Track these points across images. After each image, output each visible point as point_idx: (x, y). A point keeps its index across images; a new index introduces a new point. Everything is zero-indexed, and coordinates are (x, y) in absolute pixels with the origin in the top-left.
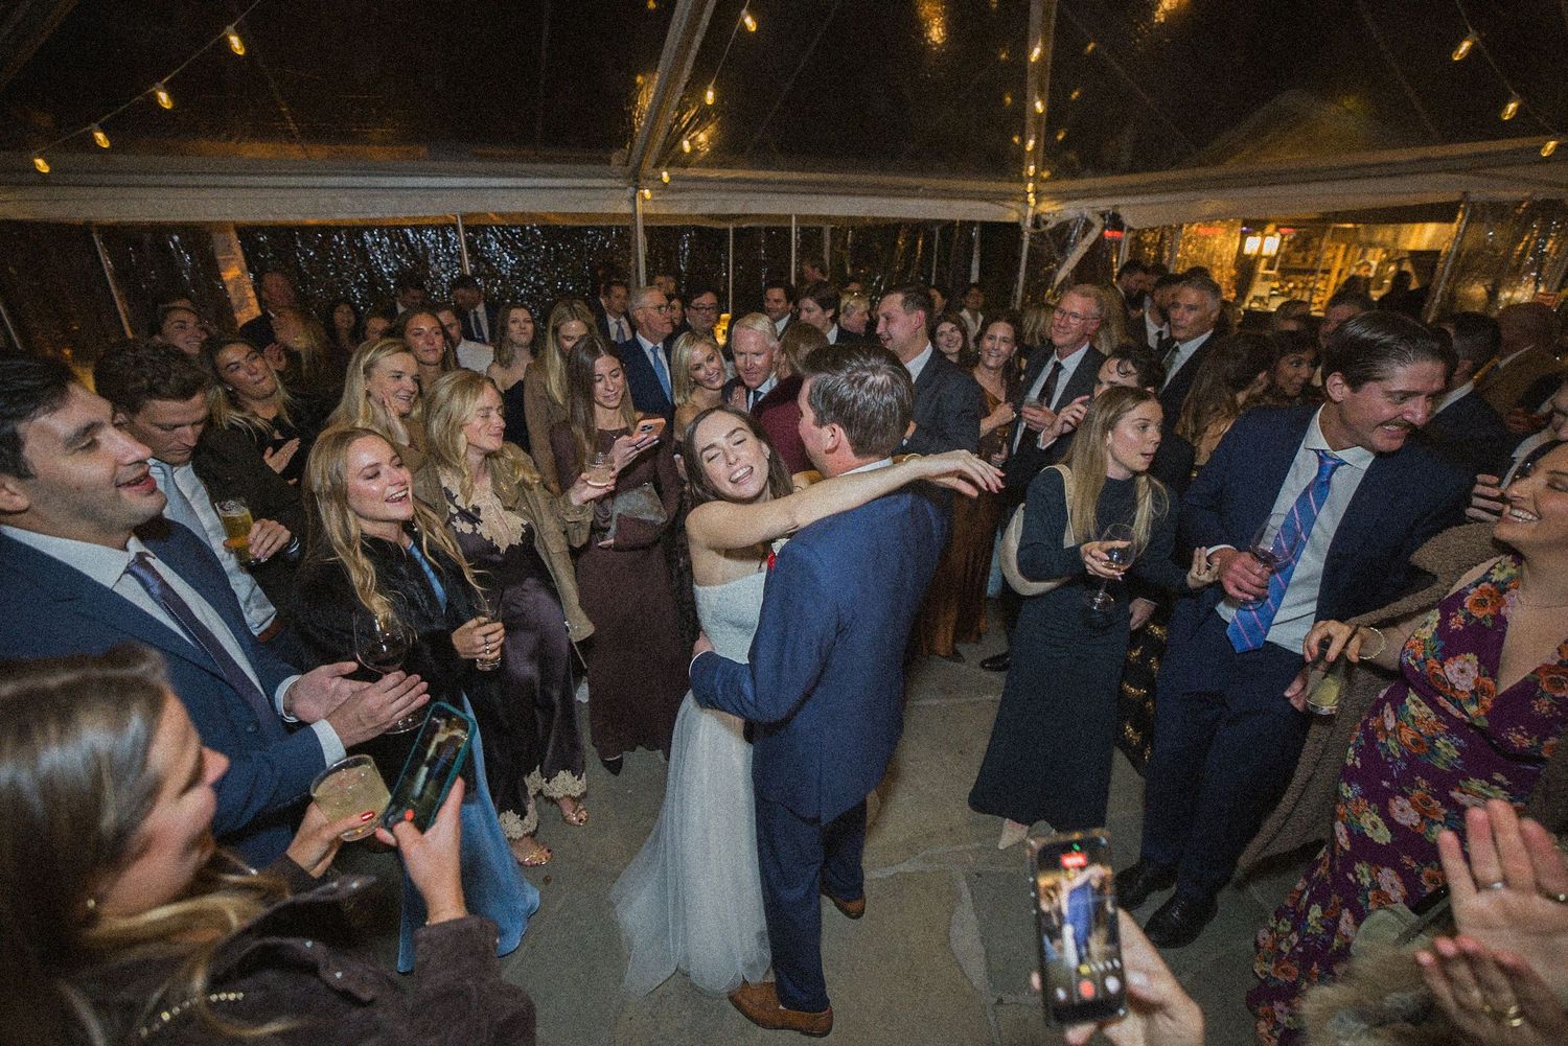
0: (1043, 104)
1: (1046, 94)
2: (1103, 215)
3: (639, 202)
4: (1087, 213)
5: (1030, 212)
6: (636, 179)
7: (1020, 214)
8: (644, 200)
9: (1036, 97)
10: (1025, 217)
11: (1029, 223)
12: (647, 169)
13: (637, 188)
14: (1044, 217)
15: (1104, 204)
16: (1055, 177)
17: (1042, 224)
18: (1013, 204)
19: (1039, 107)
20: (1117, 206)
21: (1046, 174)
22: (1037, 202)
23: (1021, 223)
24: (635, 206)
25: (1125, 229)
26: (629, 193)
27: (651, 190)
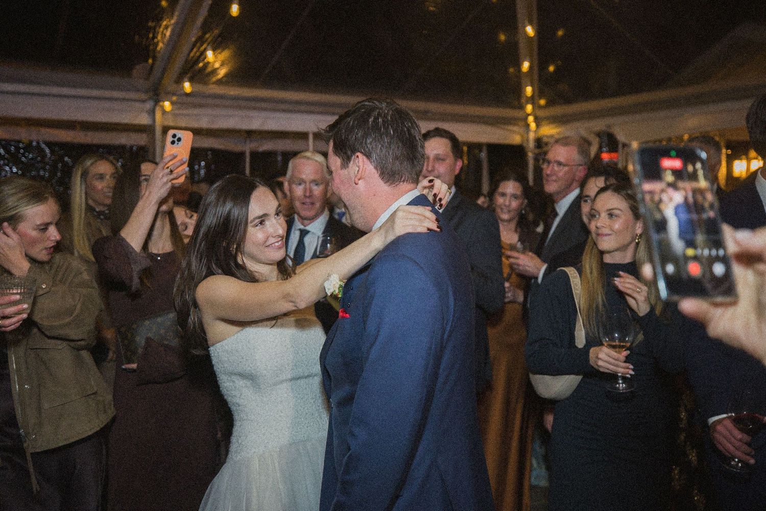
0: (533, 28)
1: (535, 21)
2: (599, 135)
3: (158, 115)
4: (584, 133)
5: (532, 136)
6: (156, 94)
7: (522, 136)
8: (164, 112)
9: (527, 22)
10: (528, 140)
11: (531, 144)
12: (168, 82)
13: (157, 101)
14: (545, 139)
15: (599, 125)
16: (551, 103)
17: (543, 145)
18: (515, 128)
19: (530, 30)
20: (609, 126)
21: (542, 102)
22: (538, 126)
23: (525, 145)
24: (154, 121)
25: (620, 146)
26: (149, 105)
27: (172, 103)
